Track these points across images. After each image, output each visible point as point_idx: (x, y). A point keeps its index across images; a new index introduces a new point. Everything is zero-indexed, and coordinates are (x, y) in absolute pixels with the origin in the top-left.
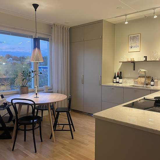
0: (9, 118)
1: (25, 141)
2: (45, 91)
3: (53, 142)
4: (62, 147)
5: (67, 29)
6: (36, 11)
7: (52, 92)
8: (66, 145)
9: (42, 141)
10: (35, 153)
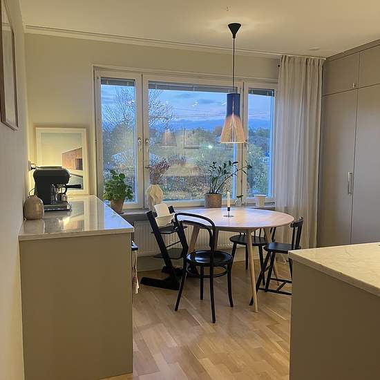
0: (181, 252)
1: (202, 298)
2: (258, 206)
3: (254, 312)
4: (268, 324)
5: (317, 64)
6: (234, 37)
7: (273, 209)
8: (277, 323)
9: (232, 305)
10: (212, 324)
